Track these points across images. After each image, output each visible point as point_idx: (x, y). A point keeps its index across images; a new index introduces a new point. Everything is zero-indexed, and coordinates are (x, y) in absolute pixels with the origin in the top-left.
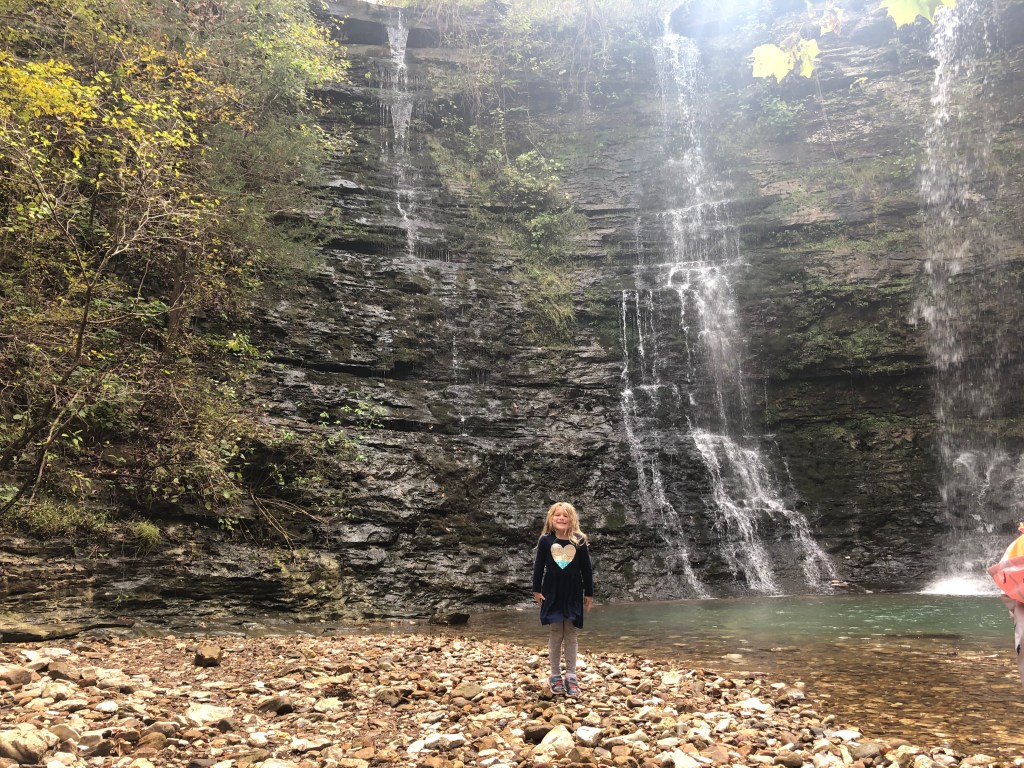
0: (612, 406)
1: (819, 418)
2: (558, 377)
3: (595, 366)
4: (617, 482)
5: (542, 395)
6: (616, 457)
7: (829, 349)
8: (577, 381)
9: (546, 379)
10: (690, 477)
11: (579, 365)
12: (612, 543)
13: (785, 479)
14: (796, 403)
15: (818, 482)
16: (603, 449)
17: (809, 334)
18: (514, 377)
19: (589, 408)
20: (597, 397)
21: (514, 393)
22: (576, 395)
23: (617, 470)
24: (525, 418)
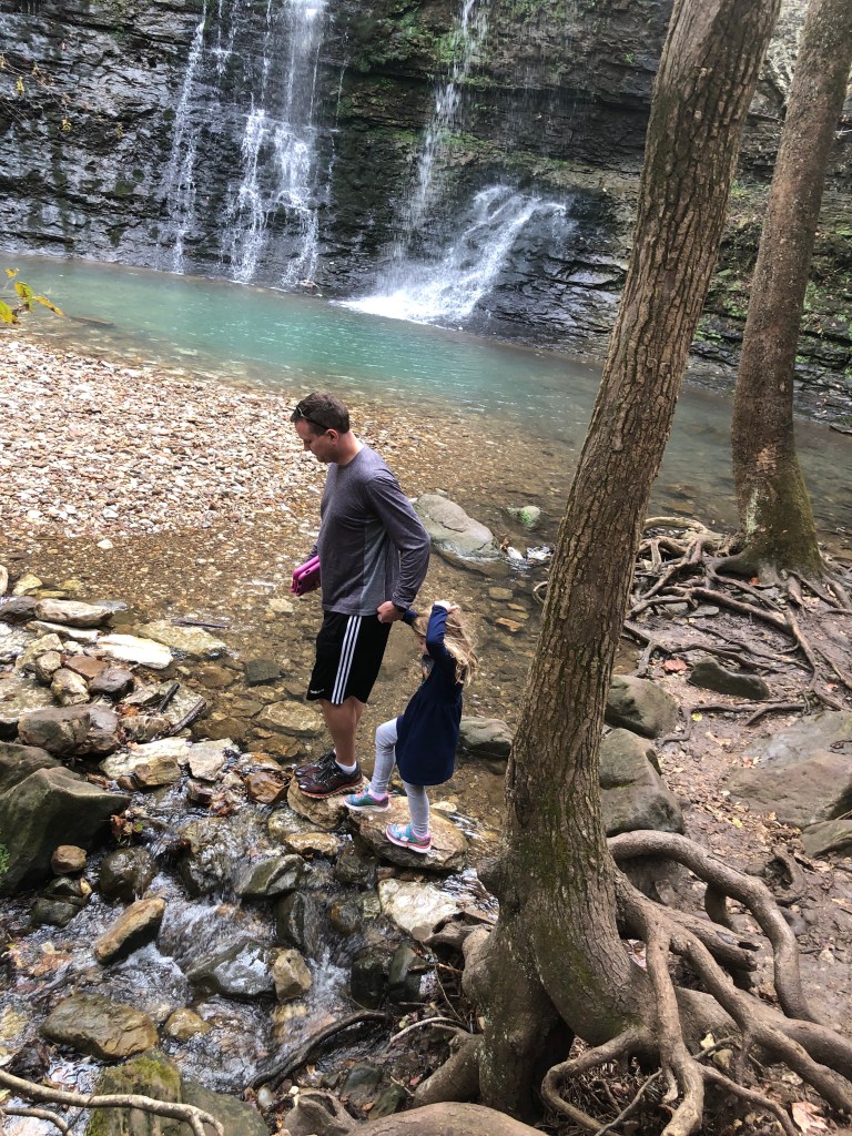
0: (177, 66)
1: (394, 122)
2: (123, 21)
3: (169, 14)
4: (150, 150)
5: (101, 38)
6: (156, 125)
7: (416, 46)
8: (145, 29)
9: (109, 21)
10: (226, 158)
11: (151, 10)
12: (113, 207)
13: (324, 179)
14: (374, 100)
15: (355, 188)
16: (149, 113)
17: (401, 23)
18: (71, 13)
19: (152, 64)
20: (163, 52)
21: (66, 31)
22: (139, 46)
23: (152, 137)
24: (71, 63)
